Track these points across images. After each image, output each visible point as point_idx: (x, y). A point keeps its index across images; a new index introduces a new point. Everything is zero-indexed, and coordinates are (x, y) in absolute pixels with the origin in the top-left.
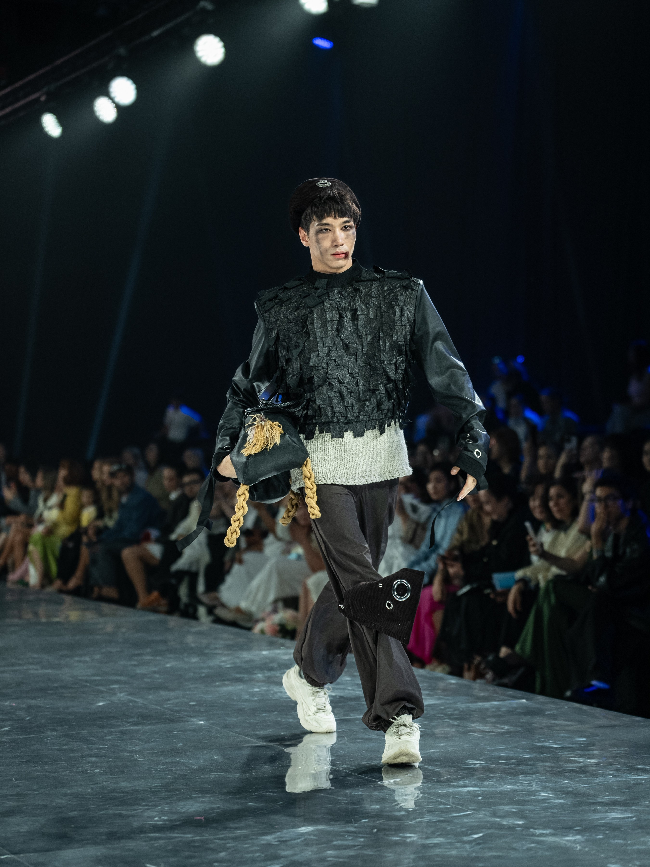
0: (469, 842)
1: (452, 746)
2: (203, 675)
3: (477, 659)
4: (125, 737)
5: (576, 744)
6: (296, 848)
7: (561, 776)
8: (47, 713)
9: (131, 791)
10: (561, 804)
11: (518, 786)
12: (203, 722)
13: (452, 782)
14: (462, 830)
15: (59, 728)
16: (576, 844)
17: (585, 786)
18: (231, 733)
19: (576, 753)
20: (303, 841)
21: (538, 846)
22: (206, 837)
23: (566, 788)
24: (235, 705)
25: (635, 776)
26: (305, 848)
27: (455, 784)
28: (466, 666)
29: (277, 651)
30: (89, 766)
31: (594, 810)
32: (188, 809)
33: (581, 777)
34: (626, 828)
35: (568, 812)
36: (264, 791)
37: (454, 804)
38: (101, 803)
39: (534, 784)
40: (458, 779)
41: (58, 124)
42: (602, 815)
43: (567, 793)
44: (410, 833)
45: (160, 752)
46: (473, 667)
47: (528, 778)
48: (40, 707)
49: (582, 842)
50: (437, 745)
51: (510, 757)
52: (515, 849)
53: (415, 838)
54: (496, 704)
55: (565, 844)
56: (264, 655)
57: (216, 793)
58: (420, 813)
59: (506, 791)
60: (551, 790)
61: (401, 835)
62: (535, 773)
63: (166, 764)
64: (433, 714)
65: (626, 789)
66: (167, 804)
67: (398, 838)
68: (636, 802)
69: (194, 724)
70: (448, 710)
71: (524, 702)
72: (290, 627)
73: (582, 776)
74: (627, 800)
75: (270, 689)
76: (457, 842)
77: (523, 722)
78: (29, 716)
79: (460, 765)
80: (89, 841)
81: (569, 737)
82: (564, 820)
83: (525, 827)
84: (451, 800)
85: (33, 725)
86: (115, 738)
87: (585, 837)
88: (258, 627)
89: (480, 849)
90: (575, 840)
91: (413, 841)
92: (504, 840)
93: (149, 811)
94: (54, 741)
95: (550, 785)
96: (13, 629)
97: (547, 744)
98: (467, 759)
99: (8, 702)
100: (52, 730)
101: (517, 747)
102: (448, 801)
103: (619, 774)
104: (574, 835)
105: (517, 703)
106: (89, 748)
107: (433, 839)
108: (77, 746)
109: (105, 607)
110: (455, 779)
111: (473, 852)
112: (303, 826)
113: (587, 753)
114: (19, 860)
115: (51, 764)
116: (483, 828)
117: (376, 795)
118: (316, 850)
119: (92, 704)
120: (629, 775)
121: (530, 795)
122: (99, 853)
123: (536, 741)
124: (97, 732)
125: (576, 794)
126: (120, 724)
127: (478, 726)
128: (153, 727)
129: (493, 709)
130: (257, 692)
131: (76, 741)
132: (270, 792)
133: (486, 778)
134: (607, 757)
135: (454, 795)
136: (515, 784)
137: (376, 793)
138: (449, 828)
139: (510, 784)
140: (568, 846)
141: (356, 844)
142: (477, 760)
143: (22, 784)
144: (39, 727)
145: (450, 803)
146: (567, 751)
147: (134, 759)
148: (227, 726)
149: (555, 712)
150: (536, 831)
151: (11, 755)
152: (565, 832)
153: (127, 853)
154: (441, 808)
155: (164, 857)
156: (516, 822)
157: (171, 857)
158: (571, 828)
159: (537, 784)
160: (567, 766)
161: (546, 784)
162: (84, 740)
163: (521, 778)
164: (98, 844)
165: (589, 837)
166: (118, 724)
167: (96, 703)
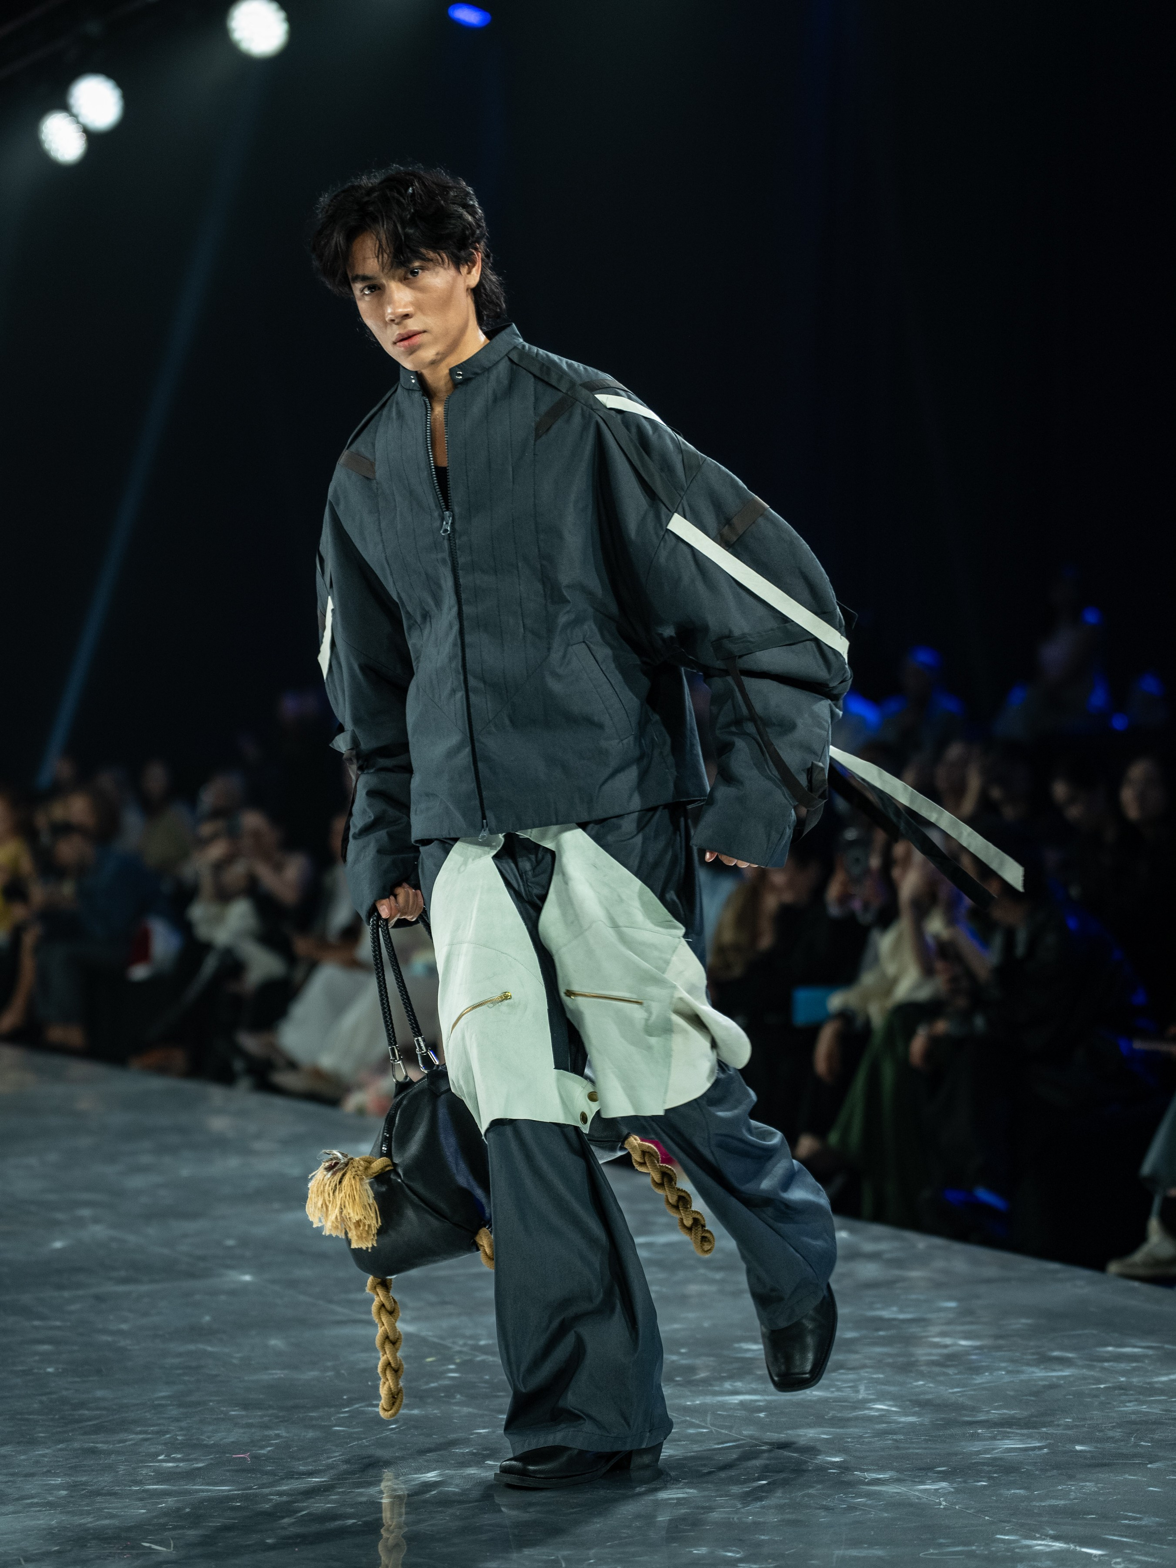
0: (743, 1496)
1: (711, 1318)
2: (250, 1189)
4: (104, 1306)
5: (939, 1313)
7: (911, 1371)
9: (114, 1407)
10: (911, 1423)
11: (833, 1392)
12: (247, 1278)
13: (711, 1385)
14: (729, 1473)
16: (939, 1497)
17: (956, 1390)
18: (302, 1297)
19: (940, 1329)
20: (432, 1496)
21: (869, 1502)
22: (255, 1489)
23: (920, 1394)
25: (1047, 1372)
26: (440, 1510)
27: (717, 1388)
30: (35, 1361)
31: (972, 1435)
32: (221, 1440)
33: (948, 1375)
34: (1029, 1468)
35: (925, 1440)
36: (362, 1404)
37: (713, 1425)
38: (59, 1429)
40: (723, 1379)
42: (987, 1444)
43: (922, 1404)
45: (170, 1333)
47: (851, 1376)
49: (950, 1492)
50: (683, 1316)
52: (826, 1509)
55: (919, 1498)
57: (274, 1409)
59: (810, 1401)
60: (893, 1399)
62: (863, 1367)
63: (180, 1355)
64: (677, 1260)
65: (1030, 1395)
66: (181, 1429)
68: (1049, 1419)
69: (233, 1281)
71: (844, 1237)
73: (951, 1371)
74: (1032, 1416)
76: (721, 1496)
77: (841, 1275)
79: (725, 1352)
80: (35, 1500)
81: (925, 1301)
82: (917, 1454)
83: (845, 1468)
84: (709, 1419)
86: (85, 1307)
87: (955, 1485)
88: (354, 1101)
89: (764, 1508)
90: (936, 1490)
92: (805, 1492)
93: (147, 1443)
95: (892, 1389)
97: (886, 1314)
98: (739, 1343)
102: (705, 1421)
103: (1018, 1369)
104: (934, 1481)
106: (36, 1328)
107: (675, 1491)
108: (13, 1324)
111: (750, 1513)
113: (959, 1328)
116: (769, 1470)
118: (458, 1513)
119: (42, 1246)
120: (1036, 1370)
121: (854, 1408)
122: (54, 1523)
123: (866, 1307)
124: (50, 1297)
125: (939, 1405)
126: (94, 1281)
128: (155, 1287)
131: (10, 1315)
132: (374, 1405)
134: (997, 1337)
135: (713, 1409)
136: (827, 1388)
138: (706, 1471)
140: (924, 1501)
145: (706, 1424)
146: (922, 1327)
147: (120, 1347)
148: (292, 1284)
149: (903, 1254)
150: (866, 1474)
152: (919, 1476)
153: (107, 1522)
154: (691, 1434)
155: (175, 1528)
156: (829, 1459)
157: (190, 1528)
158: (929, 1468)
159: (867, 1389)
160: (922, 1353)
161: (883, 1387)
162: (26, 1312)
163: (838, 1377)
164: (51, 1505)
165: (963, 1485)
166: (90, 1281)
167: (51, 1243)
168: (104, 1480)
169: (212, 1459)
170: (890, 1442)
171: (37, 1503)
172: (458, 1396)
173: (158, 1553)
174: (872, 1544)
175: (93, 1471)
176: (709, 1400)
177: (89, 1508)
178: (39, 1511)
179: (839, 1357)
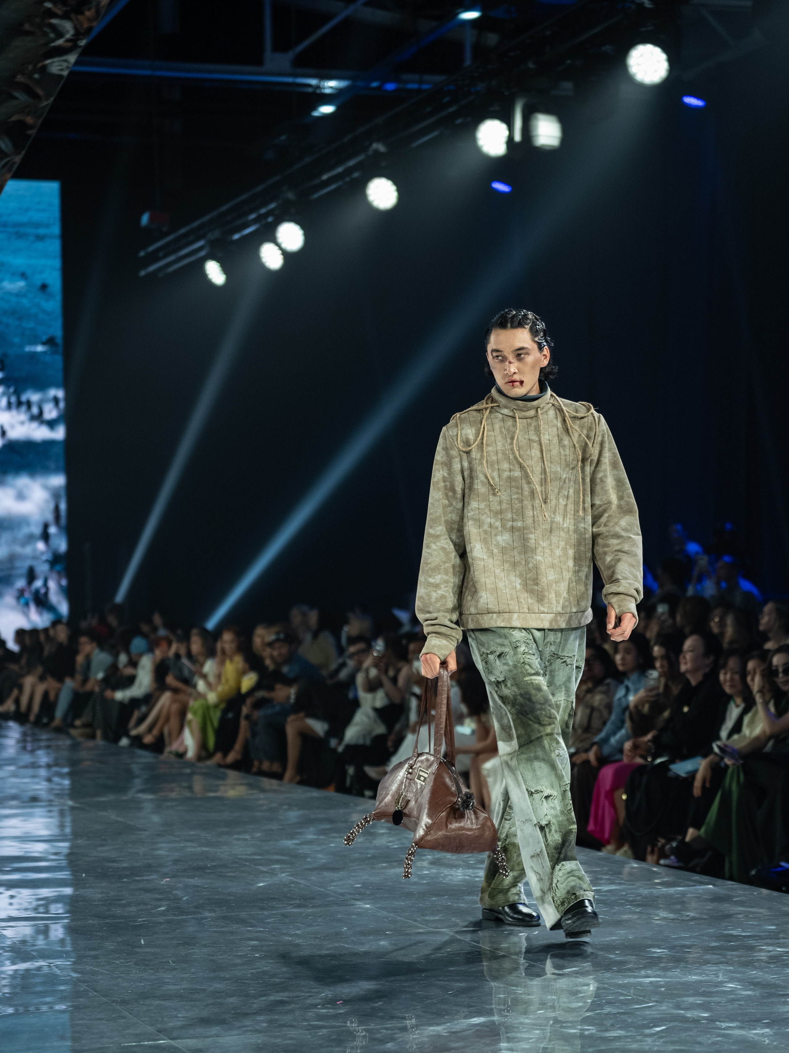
0: (651, 1035)
1: (634, 933)
2: (369, 856)
3: (662, 841)
4: (287, 920)
5: (765, 932)
6: (467, 1040)
7: (749, 966)
8: (205, 893)
10: (749, 995)
11: (704, 977)
12: (369, 906)
13: (634, 972)
14: (644, 1022)
15: (217, 909)
16: (764, 1038)
17: (775, 976)
18: (399, 918)
19: (765, 941)
20: (475, 1032)
22: (372, 1026)
23: (754, 979)
24: (403, 888)
26: (477, 1040)
27: (637, 974)
28: (649, 849)
30: (248, 950)
31: (784, 1002)
33: (771, 967)
35: (756, 1004)
36: (433, 979)
37: (634, 994)
38: (262, 989)
39: (721, 975)
40: (641, 969)
41: (222, 272)
43: (755, 984)
44: (589, 1026)
45: (324, 937)
46: (656, 849)
47: (714, 968)
48: (197, 886)
49: (771, 1035)
50: (617, 932)
51: (695, 945)
52: (699, 1043)
53: (594, 1031)
54: (681, 890)
55: (753, 1038)
58: (599, 1004)
59: (691, 982)
60: (738, 981)
61: (579, 1027)
62: (722, 963)
64: (614, 900)
67: (576, 1031)
69: (360, 908)
70: (629, 896)
71: (711, 888)
73: (772, 966)
75: (441, 871)
76: (639, 1035)
77: (709, 910)
78: (186, 896)
79: (642, 954)
80: (249, 1028)
81: (758, 925)
82: (752, 1012)
83: (711, 1020)
84: (632, 991)
85: (191, 905)
86: (276, 920)
87: (774, 1031)
89: (663, 1042)
90: (763, 1033)
91: (592, 1034)
92: (688, 1033)
93: (311, 998)
94: (212, 923)
95: (738, 975)
96: (169, 804)
97: (734, 933)
98: (650, 947)
99: (165, 881)
100: (211, 911)
101: (703, 935)
102: (629, 992)
104: (762, 1028)
105: (703, 889)
106: (248, 931)
107: (612, 1032)
108: (237, 929)
109: (266, 782)
110: (636, 969)
111: (655, 1045)
112: (475, 1017)
113: (777, 941)
114: (176, 1045)
115: (209, 946)
116: (666, 1021)
118: (488, 1042)
119: (252, 885)
121: (716, 986)
122: (260, 1041)
123: (723, 928)
124: (257, 914)
125: (765, 985)
126: (281, 906)
127: (661, 913)
128: (315, 910)
129: (678, 896)
130: (426, 874)
131: (235, 924)
132: (440, 980)
133: (669, 968)
135: (634, 985)
136: (700, 974)
138: (630, 1021)
139: (695, 974)
140: (756, 1039)
141: (531, 1036)
142: (660, 948)
143: (179, 967)
144: (196, 907)
146: (756, 940)
147: (296, 943)
149: (744, 898)
150: (722, 1024)
151: (168, 936)
152: (753, 1025)
153: (289, 1042)
154: (622, 999)
155: (327, 1046)
156: (701, 1015)
157: (336, 1047)
158: (759, 1020)
159: (723, 975)
160: (755, 956)
161: (733, 974)
162: (243, 922)
163: (707, 968)
164: (258, 1031)
165: (778, 1031)
166: (279, 906)
167: (257, 884)
168: (287, 1018)
169: (348, 1008)
175: (281, 1013)
176: (632, 980)
177: (279, 1034)
178: (252, 1034)
179: (708, 957)
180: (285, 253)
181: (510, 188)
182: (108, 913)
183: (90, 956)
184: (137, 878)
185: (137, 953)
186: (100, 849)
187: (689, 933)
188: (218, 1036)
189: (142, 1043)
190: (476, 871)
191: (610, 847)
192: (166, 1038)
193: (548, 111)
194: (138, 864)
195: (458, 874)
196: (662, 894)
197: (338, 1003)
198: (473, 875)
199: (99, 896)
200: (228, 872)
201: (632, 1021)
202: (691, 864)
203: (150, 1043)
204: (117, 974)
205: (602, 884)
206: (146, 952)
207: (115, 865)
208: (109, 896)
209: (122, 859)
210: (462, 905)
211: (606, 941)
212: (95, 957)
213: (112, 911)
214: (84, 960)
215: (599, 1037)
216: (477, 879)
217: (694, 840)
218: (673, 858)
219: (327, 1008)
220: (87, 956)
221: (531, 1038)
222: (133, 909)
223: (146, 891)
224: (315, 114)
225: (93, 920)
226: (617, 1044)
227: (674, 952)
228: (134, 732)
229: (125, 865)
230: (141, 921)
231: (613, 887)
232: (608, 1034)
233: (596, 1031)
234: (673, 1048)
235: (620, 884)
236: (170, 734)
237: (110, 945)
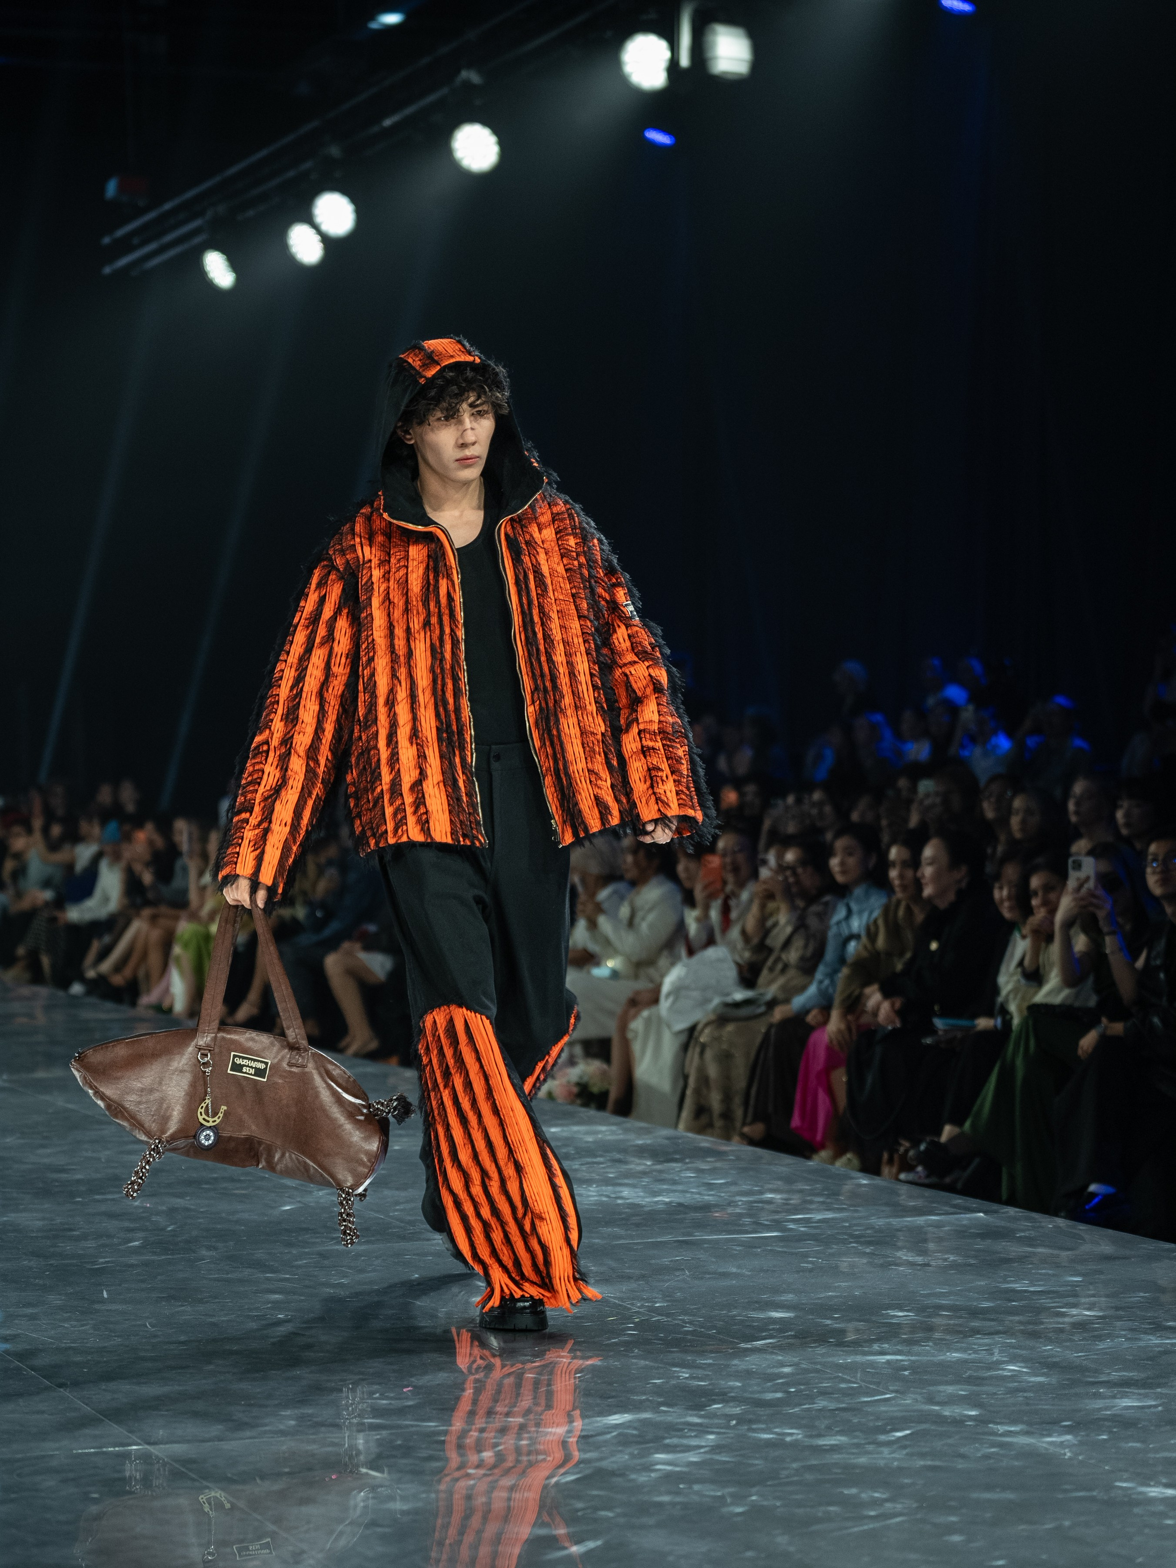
0: (888, 1444)
1: (862, 1287)
3: (906, 1144)
4: (326, 1262)
5: (1067, 1286)
6: (604, 1449)
7: (1040, 1337)
8: (200, 1220)
10: (1040, 1383)
11: (970, 1354)
13: (862, 1346)
14: (877, 1424)
15: (220, 1245)
16: (1064, 1449)
17: (1080, 1354)
19: (1065, 1300)
20: (615, 1437)
23: (1048, 1358)
25: (1162, 1340)
26: (620, 1448)
27: (866, 1349)
28: (886, 1156)
29: (575, 1128)
31: (1095, 1394)
33: (1074, 1340)
34: (1146, 1423)
35: (1052, 1397)
37: (864, 1381)
39: (996, 1351)
40: (872, 1341)
41: (230, 269)
42: (1108, 1402)
43: (1050, 1366)
44: (792, 1428)
46: (896, 1157)
47: (986, 1341)
48: (187, 1210)
49: (1074, 1445)
50: (836, 1284)
51: (957, 1305)
52: (963, 1456)
53: (800, 1436)
54: (934, 1220)
55: (1046, 1449)
56: (553, 1133)
58: (807, 1395)
59: (950, 1361)
60: (1023, 1361)
61: (777, 1430)
62: (997, 1333)
64: (831, 1235)
65: (1147, 1359)
67: (771, 1436)
68: (1163, 1381)
70: (855, 1228)
71: (982, 1217)
72: (595, 1090)
73: (1076, 1338)
74: (1148, 1378)
76: (869, 1443)
77: (979, 1250)
78: (172, 1224)
79: (874, 1318)
80: (269, 1428)
81: (1054, 1275)
82: (1044, 1409)
83: (980, 1421)
84: (859, 1375)
85: (179, 1239)
86: (310, 1263)
87: (1079, 1438)
89: (907, 1454)
90: (1062, 1442)
91: (796, 1440)
92: (945, 1441)
94: (212, 1266)
95: (1023, 1352)
97: (1017, 1286)
98: (887, 1309)
99: (139, 1201)
100: (209, 1248)
101: (969, 1290)
102: (855, 1377)
103: (1137, 1336)
104: (1061, 1434)
105: (969, 1219)
106: (268, 1279)
107: (828, 1438)
108: (249, 1275)
110: (866, 1341)
111: (895, 1459)
112: (615, 1413)
113: (1084, 1300)
114: (156, 1453)
115: (207, 1302)
116: (913, 1422)
117: (735, 1365)
118: (636, 1452)
119: (272, 1208)
120: (1152, 1338)
121: (989, 1369)
122: (285, 1448)
123: (1000, 1280)
124: (281, 1253)
125: (1066, 1367)
126: (317, 1240)
127: (904, 1255)
129: (930, 1228)
131: (247, 1267)
133: (917, 1341)
134: (1117, 1308)
135: (863, 1366)
136: (964, 1350)
137: (736, 1362)
138: (856, 1421)
139: (957, 1350)
140: (1051, 1451)
141: (703, 1444)
142: (902, 1310)
143: (162, 1334)
144: (188, 1242)
145: (857, 1379)
146: (1051, 1298)
147: (341, 1298)
149: (1033, 1233)
150: (999, 1427)
151: (143, 1286)
152: (1046, 1430)
153: (330, 1449)
154: (843, 1388)
155: (388, 1457)
156: (966, 1412)
157: (401, 1457)
158: (1055, 1422)
159: (1001, 1352)
160: (1050, 1323)
161: (1016, 1351)
162: (260, 1265)
163: (976, 1341)
164: (283, 1433)
165: (1086, 1438)
166: (314, 1240)
167: (280, 1206)
168: (325, 1413)
169: (420, 1399)
170: (1021, 1399)
171: (270, 1431)
172: (636, 1351)
173: (375, 1478)
174: (1004, 1488)
175: (318, 1405)
177: (314, 1437)
178: (272, 1437)
179: (976, 1324)
180: (326, 240)
181: (673, 139)
182: (52, 1250)
183: (25, 1316)
184: (97, 1197)
185: (97, 1311)
186: (41, 1151)
187: (947, 1287)
188: (220, 1439)
189: (104, 1450)
190: (618, 1189)
191: (824, 1154)
192: (142, 1443)
193: (731, 20)
194: (98, 1176)
195: (591, 1193)
196: (906, 1226)
197: (404, 1390)
198: (613, 1196)
199: (39, 1223)
200: (237, 1189)
201: (859, 1422)
202: (948, 1180)
203: (117, 1449)
204: (65, 1343)
205: (812, 1210)
206: (110, 1310)
207: (64, 1176)
208: (53, 1224)
209: (72, 1167)
210: (597, 1241)
211: (819, 1298)
212: (33, 1317)
213: (59, 1246)
214: (16, 1321)
215: (808, 1446)
216: (619, 1201)
217: (952, 1140)
218: (920, 1169)
219: (387, 1398)
220: (20, 1316)
221: (702, 1447)
222: (91, 1244)
223: (111, 1216)
224: (374, 25)
225: (30, 1261)
226: (836, 1456)
227: (924, 1317)
228: (91, 974)
229: (79, 1176)
230: (103, 1263)
231: (830, 1215)
232: (821, 1442)
233: (803, 1437)
234: (922, 1463)
235: (841, 1210)
236: (148, 976)
237: (55, 1299)
